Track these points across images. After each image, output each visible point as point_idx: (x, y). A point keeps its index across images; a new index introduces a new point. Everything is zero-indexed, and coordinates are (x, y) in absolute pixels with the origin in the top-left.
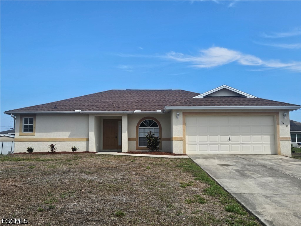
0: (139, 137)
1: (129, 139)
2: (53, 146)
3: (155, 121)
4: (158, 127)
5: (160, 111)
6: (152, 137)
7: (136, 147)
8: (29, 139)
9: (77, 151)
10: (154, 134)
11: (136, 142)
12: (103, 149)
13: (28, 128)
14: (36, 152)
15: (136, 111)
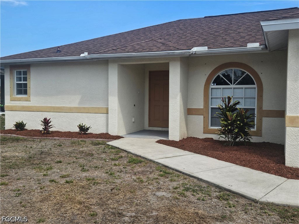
0: (210, 107)
1: (189, 112)
2: (46, 122)
3: (247, 73)
4: (255, 86)
5: (257, 45)
6: (232, 109)
7: (204, 128)
8: (23, 107)
9: (89, 132)
10: (238, 103)
11: (204, 117)
12: (149, 126)
13: (23, 89)
14: (33, 130)
15: (195, 49)
